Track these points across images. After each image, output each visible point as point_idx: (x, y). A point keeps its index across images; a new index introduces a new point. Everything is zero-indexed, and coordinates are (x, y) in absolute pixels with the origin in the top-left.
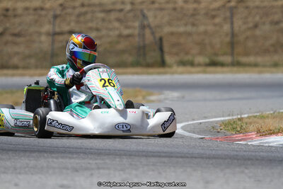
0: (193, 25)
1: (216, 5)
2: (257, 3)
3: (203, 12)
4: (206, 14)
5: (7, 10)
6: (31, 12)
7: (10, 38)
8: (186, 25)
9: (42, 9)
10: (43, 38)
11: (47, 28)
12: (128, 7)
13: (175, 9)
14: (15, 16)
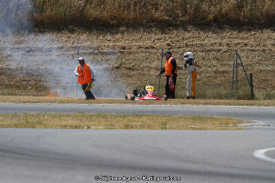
5: (124, 48)
6: (144, 50)
7: (125, 72)
9: (153, 48)
10: (152, 72)
11: (156, 63)
12: (225, 48)
13: (264, 50)
14: (130, 53)
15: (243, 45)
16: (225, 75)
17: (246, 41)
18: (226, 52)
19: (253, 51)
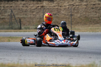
0: (26, 15)
1: (34, 8)
2: (48, 7)
3: (29, 10)
4: (30, 11)
8: (23, 15)
12: (2, 8)
13: (19, 9)
15: (10, 7)
16: (4, 19)
17: (11, 5)
18: (3, 10)
19: (14, 9)
